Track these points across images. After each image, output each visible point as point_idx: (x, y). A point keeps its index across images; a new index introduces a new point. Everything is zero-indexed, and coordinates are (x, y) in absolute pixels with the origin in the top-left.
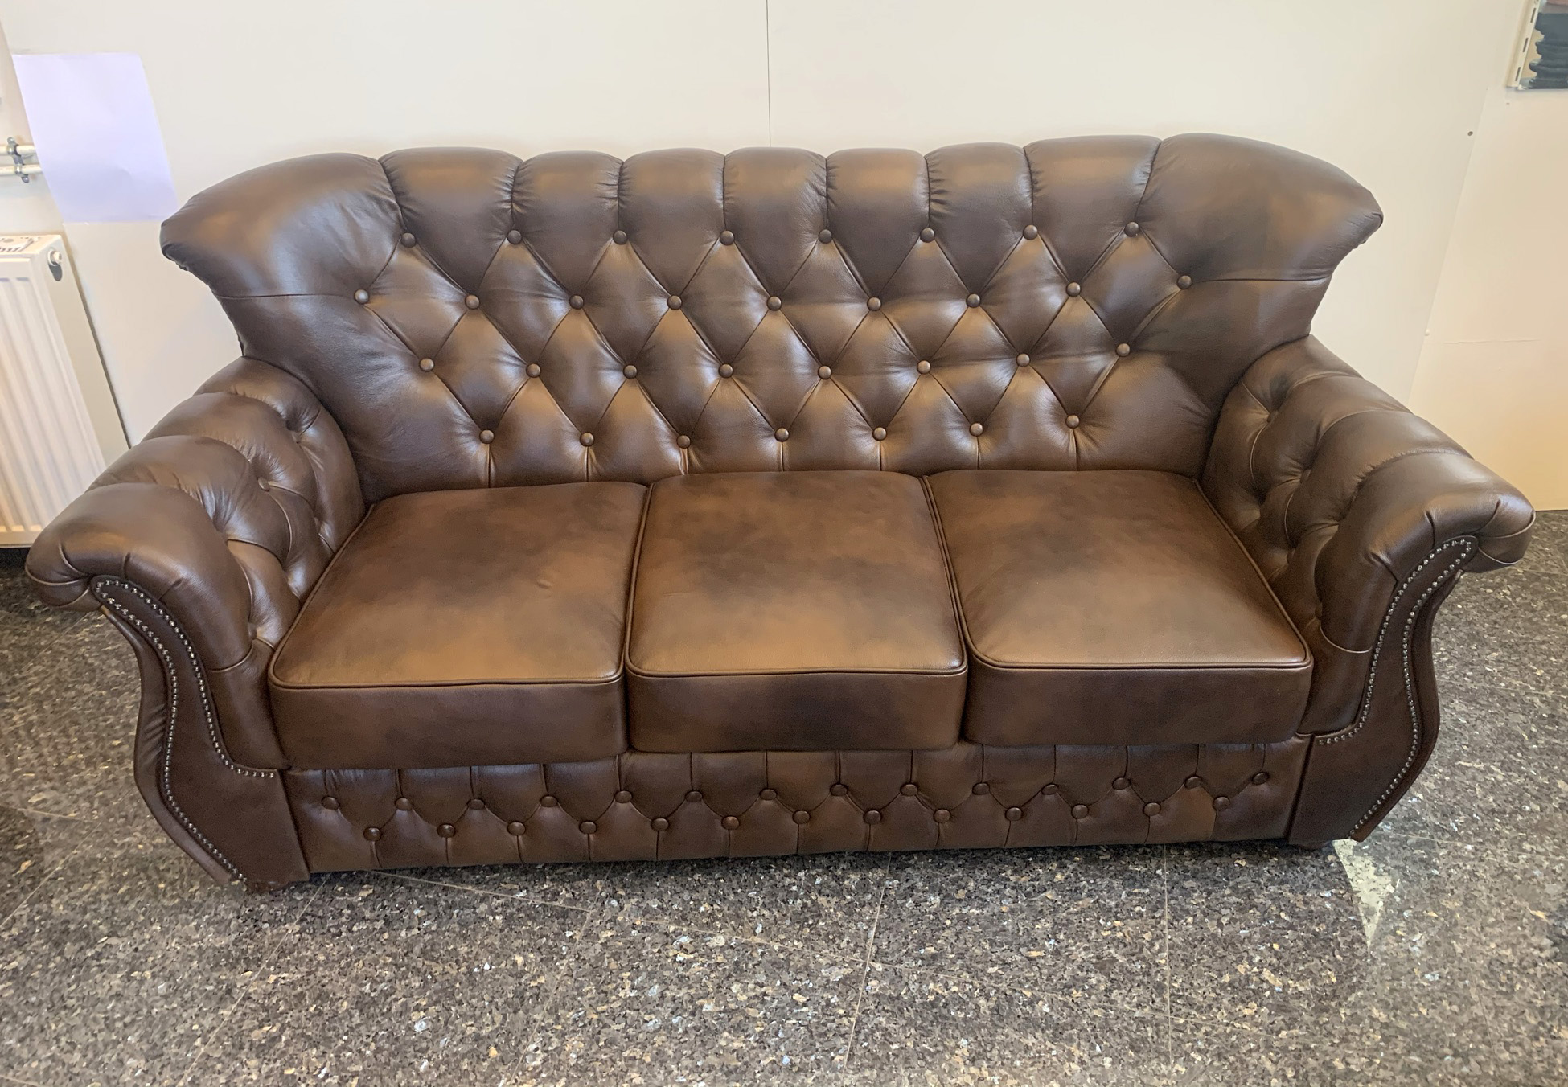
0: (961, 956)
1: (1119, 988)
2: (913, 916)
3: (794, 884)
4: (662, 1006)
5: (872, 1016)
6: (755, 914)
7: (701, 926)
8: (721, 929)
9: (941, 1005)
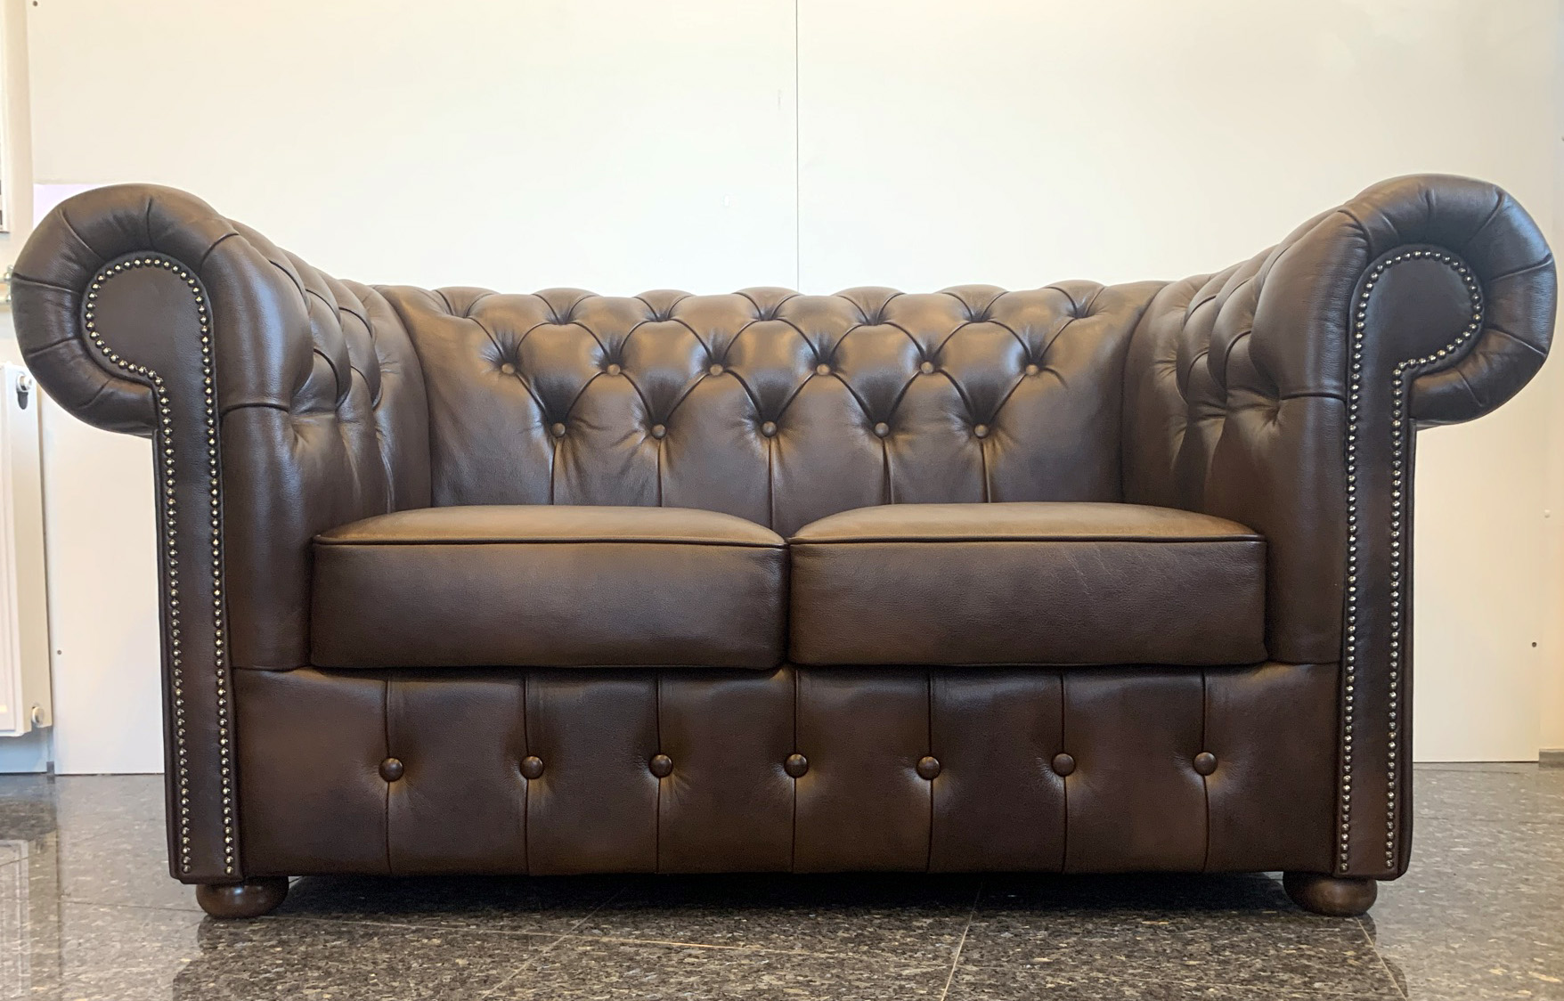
0: (1085, 963)
1: (1323, 981)
2: (1012, 941)
3: (844, 923)
4: (663, 987)
5: (966, 995)
6: (791, 938)
7: (719, 944)
8: (744, 946)
9: (1067, 988)
